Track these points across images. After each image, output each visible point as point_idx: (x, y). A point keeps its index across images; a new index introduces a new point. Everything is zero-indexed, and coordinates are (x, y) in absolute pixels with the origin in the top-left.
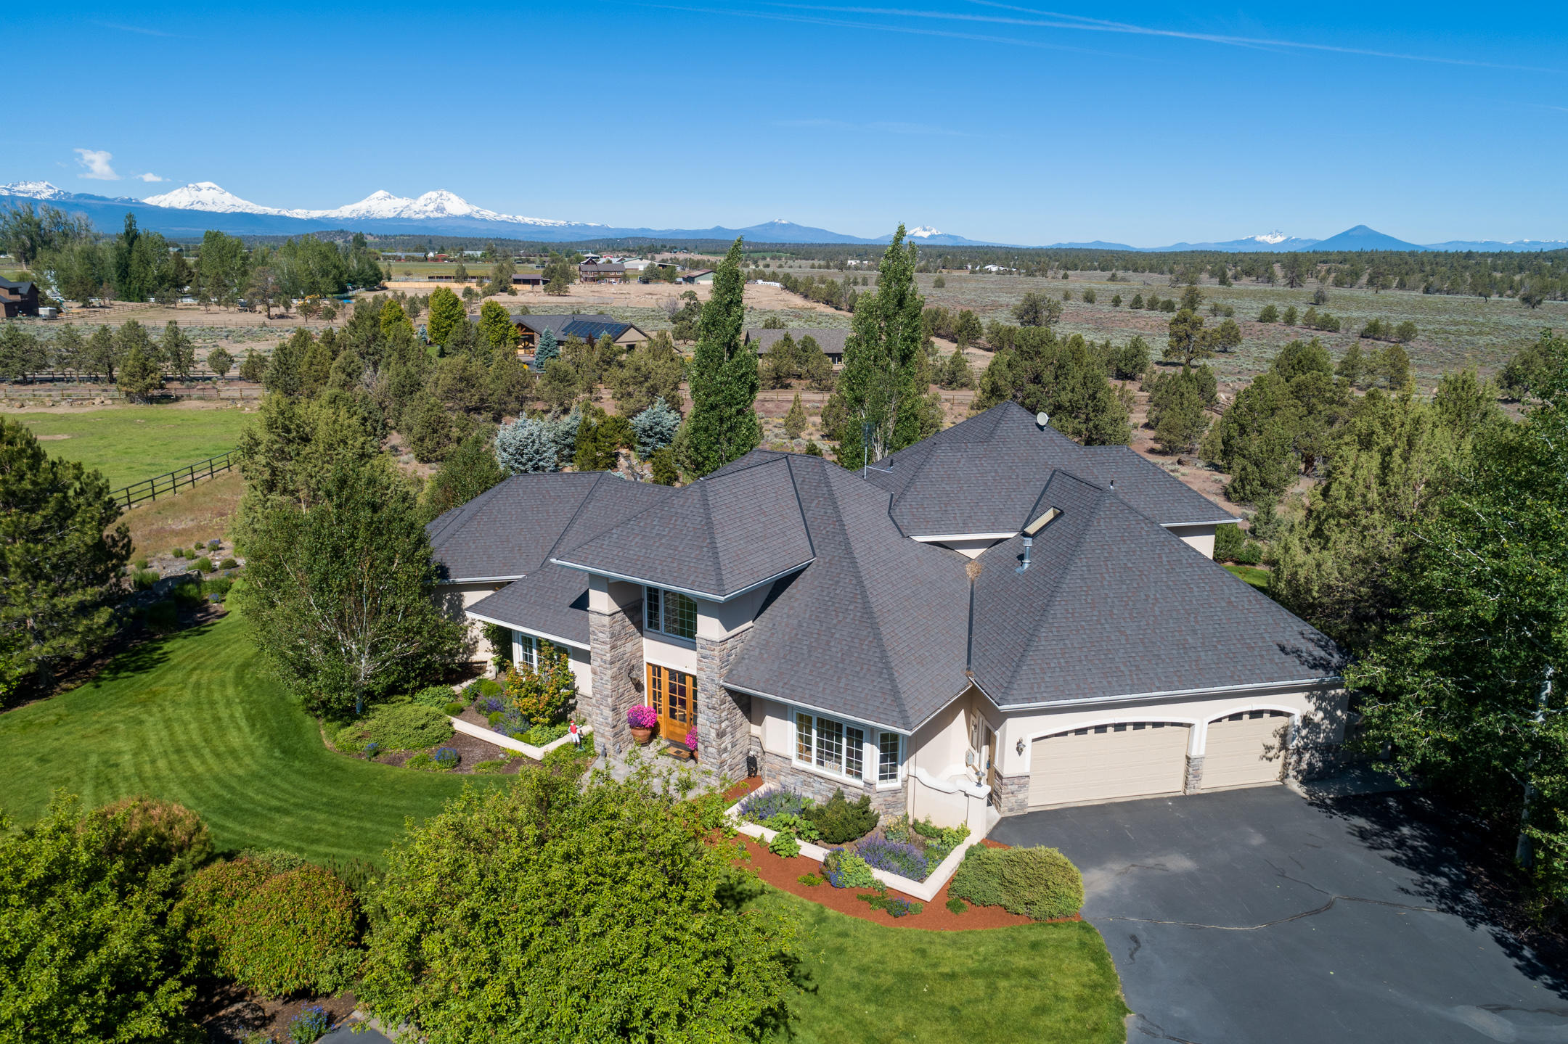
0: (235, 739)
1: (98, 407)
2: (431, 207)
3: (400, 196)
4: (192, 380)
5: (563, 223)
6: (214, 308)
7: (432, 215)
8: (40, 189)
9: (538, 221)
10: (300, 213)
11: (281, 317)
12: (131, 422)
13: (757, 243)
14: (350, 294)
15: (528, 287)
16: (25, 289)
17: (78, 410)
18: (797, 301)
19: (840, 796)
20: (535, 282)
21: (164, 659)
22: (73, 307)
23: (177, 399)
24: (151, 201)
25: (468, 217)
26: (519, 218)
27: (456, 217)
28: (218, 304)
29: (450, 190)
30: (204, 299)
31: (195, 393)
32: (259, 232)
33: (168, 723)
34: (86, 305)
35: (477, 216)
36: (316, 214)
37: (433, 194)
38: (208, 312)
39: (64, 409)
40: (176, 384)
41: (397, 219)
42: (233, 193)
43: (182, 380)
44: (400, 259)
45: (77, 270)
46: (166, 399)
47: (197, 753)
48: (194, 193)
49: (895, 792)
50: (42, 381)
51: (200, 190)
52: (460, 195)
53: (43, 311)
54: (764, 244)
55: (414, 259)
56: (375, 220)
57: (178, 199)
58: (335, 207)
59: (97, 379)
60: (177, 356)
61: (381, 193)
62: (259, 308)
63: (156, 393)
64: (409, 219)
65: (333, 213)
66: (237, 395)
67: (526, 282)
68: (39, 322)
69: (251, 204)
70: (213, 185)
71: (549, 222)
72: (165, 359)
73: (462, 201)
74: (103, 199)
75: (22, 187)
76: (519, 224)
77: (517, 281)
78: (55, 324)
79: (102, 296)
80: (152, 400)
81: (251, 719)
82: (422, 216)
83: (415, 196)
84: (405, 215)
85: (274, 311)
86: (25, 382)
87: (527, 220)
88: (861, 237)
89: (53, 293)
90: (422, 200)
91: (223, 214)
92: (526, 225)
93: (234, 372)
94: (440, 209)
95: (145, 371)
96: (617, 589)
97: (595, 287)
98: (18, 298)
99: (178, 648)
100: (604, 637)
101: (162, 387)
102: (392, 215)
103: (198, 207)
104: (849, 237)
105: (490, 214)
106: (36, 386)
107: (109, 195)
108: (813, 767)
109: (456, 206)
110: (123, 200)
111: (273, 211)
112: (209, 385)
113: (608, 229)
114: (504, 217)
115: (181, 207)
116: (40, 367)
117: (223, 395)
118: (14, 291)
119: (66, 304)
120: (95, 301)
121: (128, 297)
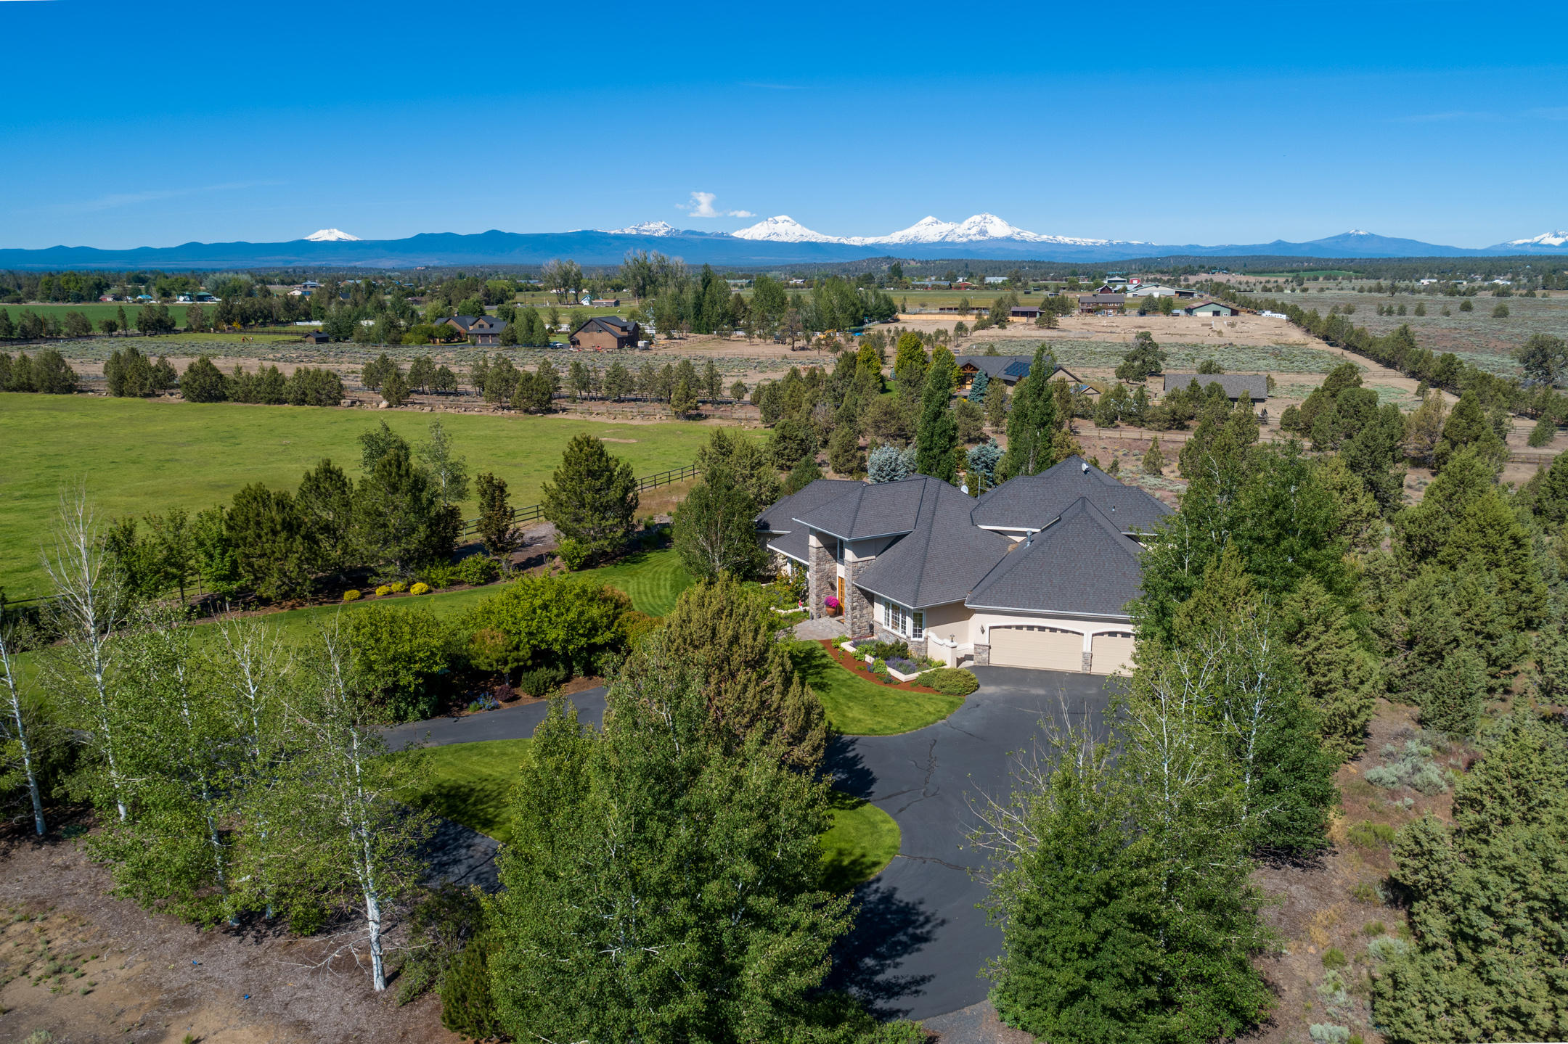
0: (662, 592)
1: (658, 421)
2: (974, 231)
3: (946, 221)
4: (720, 403)
5: (1104, 241)
6: (757, 340)
7: (974, 238)
8: (658, 228)
9: (1079, 241)
10: (856, 241)
11: (803, 349)
12: (672, 432)
13: (1319, 260)
14: (866, 326)
15: (1024, 319)
16: (630, 328)
17: (646, 423)
18: (1296, 335)
19: (897, 642)
20: (1032, 314)
21: (646, 560)
22: (661, 338)
23: (706, 417)
24: (737, 234)
25: (1009, 239)
26: (1060, 238)
27: (997, 240)
28: (760, 336)
29: (992, 213)
30: (750, 335)
31: (718, 414)
32: (820, 259)
33: (639, 584)
34: (670, 337)
35: (1018, 238)
36: (870, 241)
37: (977, 218)
38: (752, 344)
39: (638, 422)
40: (709, 406)
41: (942, 243)
42: (803, 224)
43: (712, 403)
44: (927, 288)
45: (668, 310)
46: (699, 417)
47: (646, 595)
48: (772, 225)
49: (920, 643)
50: (630, 400)
51: (777, 223)
52: (1002, 217)
53: (641, 344)
54: (1328, 260)
55: (939, 287)
56: (922, 244)
57: (758, 232)
58: (888, 234)
59: (661, 400)
60: (711, 385)
61: (929, 219)
62: (788, 340)
63: (694, 412)
64: (953, 243)
65: (885, 240)
66: (743, 416)
67: (1024, 314)
68: (637, 352)
69: (816, 234)
70: (787, 218)
71: (1090, 241)
72: (703, 388)
73: (1004, 224)
74: (702, 234)
75: (646, 227)
76: (1059, 244)
77: (1015, 314)
78: (646, 354)
79: (682, 331)
80: (689, 417)
81: (672, 587)
82: (965, 240)
83: (961, 222)
84: (949, 239)
85: (797, 344)
86: (620, 401)
87: (1067, 240)
88: (1464, 247)
89: (649, 330)
90: (966, 224)
91: (792, 244)
92: (1066, 245)
93: (747, 398)
94: (982, 232)
95: (688, 397)
96: (820, 536)
97: (1089, 319)
98: (626, 334)
99: (653, 556)
100: (814, 558)
101: (697, 408)
102: (937, 239)
103: (774, 238)
104: (1447, 248)
105: (1030, 235)
106: (626, 404)
107: (708, 230)
108: (890, 629)
109: (998, 228)
110: (717, 235)
111: (833, 239)
112: (729, 407)
113: (1153, 246)
114: (1044, 237)
115: (760, 238)
116: (630, 391)
117: (735, 416)
118: (624, 329)
119: (658, 336)
120: (676, 334)
121: (698, 330)
